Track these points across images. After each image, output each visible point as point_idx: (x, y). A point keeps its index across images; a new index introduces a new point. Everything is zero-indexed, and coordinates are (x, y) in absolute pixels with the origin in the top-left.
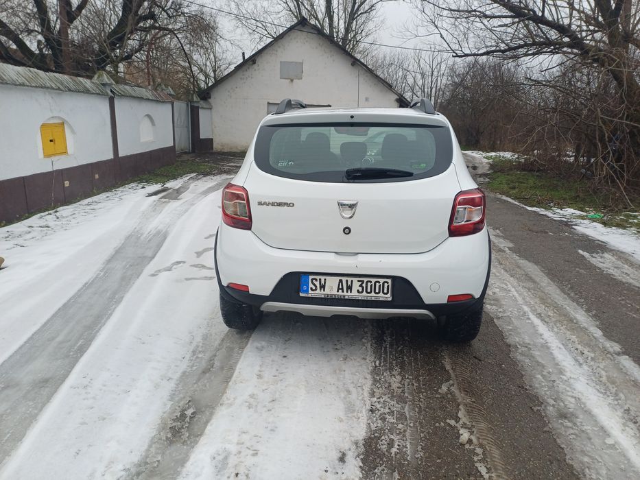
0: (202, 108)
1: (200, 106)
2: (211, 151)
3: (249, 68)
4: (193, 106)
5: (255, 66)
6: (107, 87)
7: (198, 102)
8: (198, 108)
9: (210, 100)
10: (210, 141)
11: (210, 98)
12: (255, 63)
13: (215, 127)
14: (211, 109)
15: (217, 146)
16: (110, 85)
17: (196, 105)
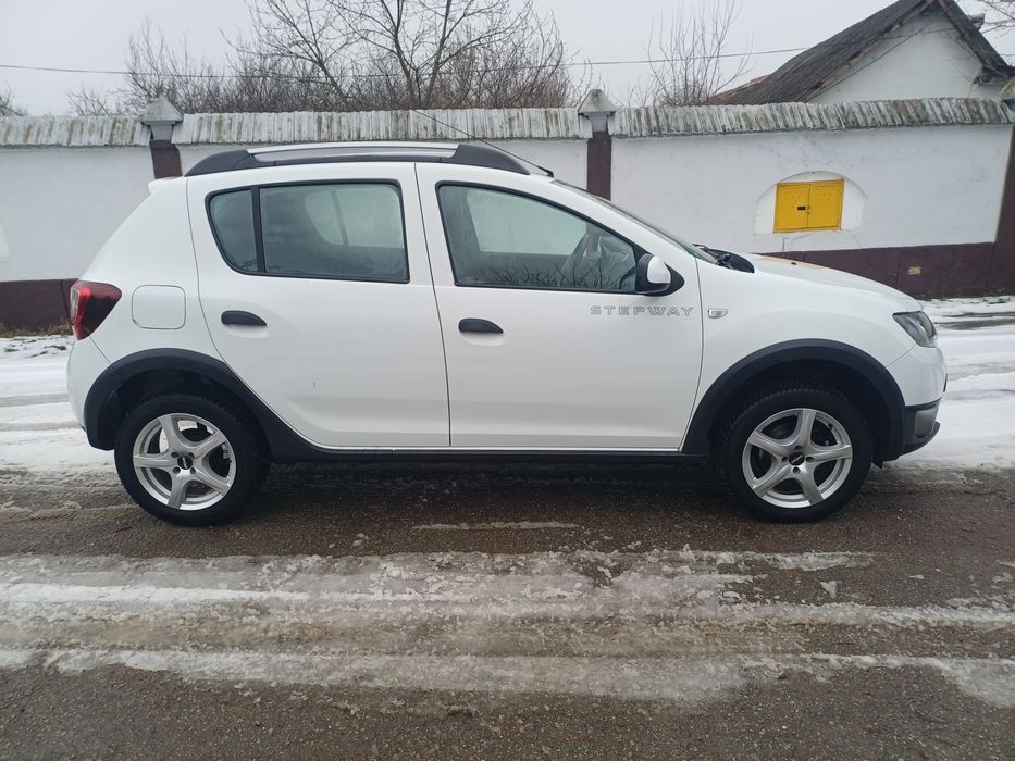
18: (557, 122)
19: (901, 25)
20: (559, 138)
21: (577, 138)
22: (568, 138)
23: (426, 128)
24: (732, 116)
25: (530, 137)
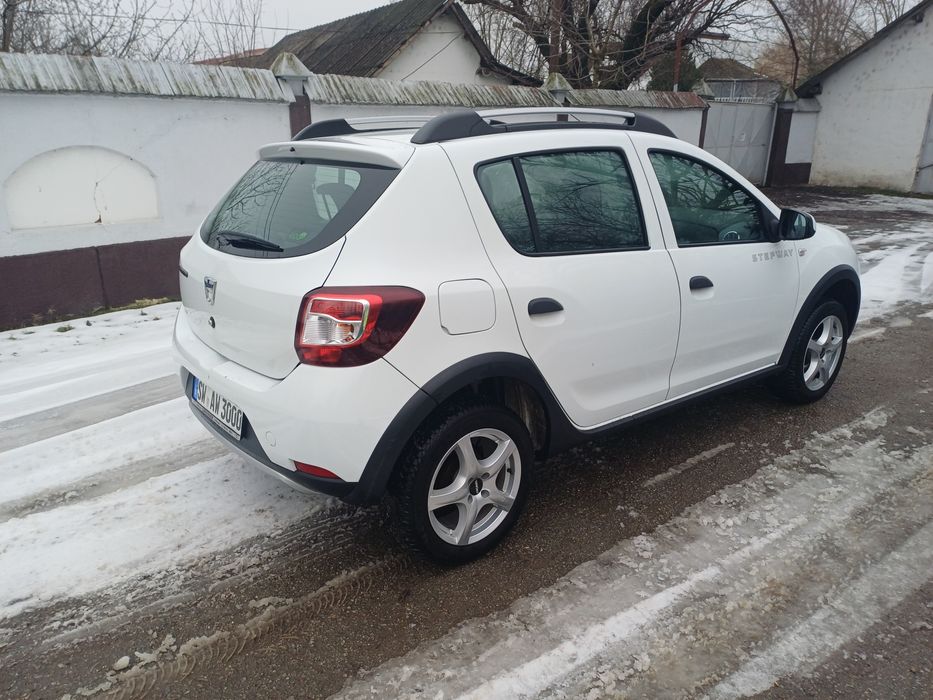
0: (799, 112)
1: (796, 109)
2: (802, 185)
3: (906, 32)
4: (783, 109)
5: (921, 27)
6: (558, 95)
7: (793, 102)
8: (791, 112)
9: (819, 97)
10: (805, 168)
11: (820, 93)
12: (921, 20)
13: (819, 144)
14: (818, 112)
15: (816, 177)
16: (564, 91)
17: (787, 107)
18: (258, 83)
19: (431, 22)
20: (265, 100)
21: (282, 101)
22: (274, 101)
23: (121, 81)
24: (398, 90)
25: (238, 98)
